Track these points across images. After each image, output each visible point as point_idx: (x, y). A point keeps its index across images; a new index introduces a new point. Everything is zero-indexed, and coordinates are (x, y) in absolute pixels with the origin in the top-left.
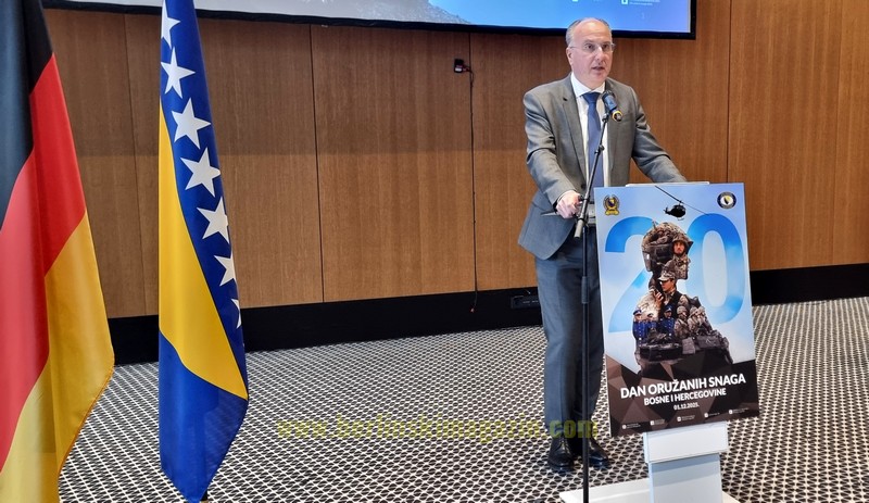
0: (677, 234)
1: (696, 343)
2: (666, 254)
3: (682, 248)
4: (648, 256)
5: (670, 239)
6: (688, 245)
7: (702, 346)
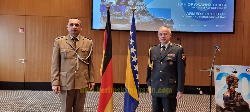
0: (235, 77)
1: (240, 104)
2: (232, 82)
3: (236, 81)
4: (227, 82)
5: (233, 79)
6: (238, 80)
7: (241, 104)
